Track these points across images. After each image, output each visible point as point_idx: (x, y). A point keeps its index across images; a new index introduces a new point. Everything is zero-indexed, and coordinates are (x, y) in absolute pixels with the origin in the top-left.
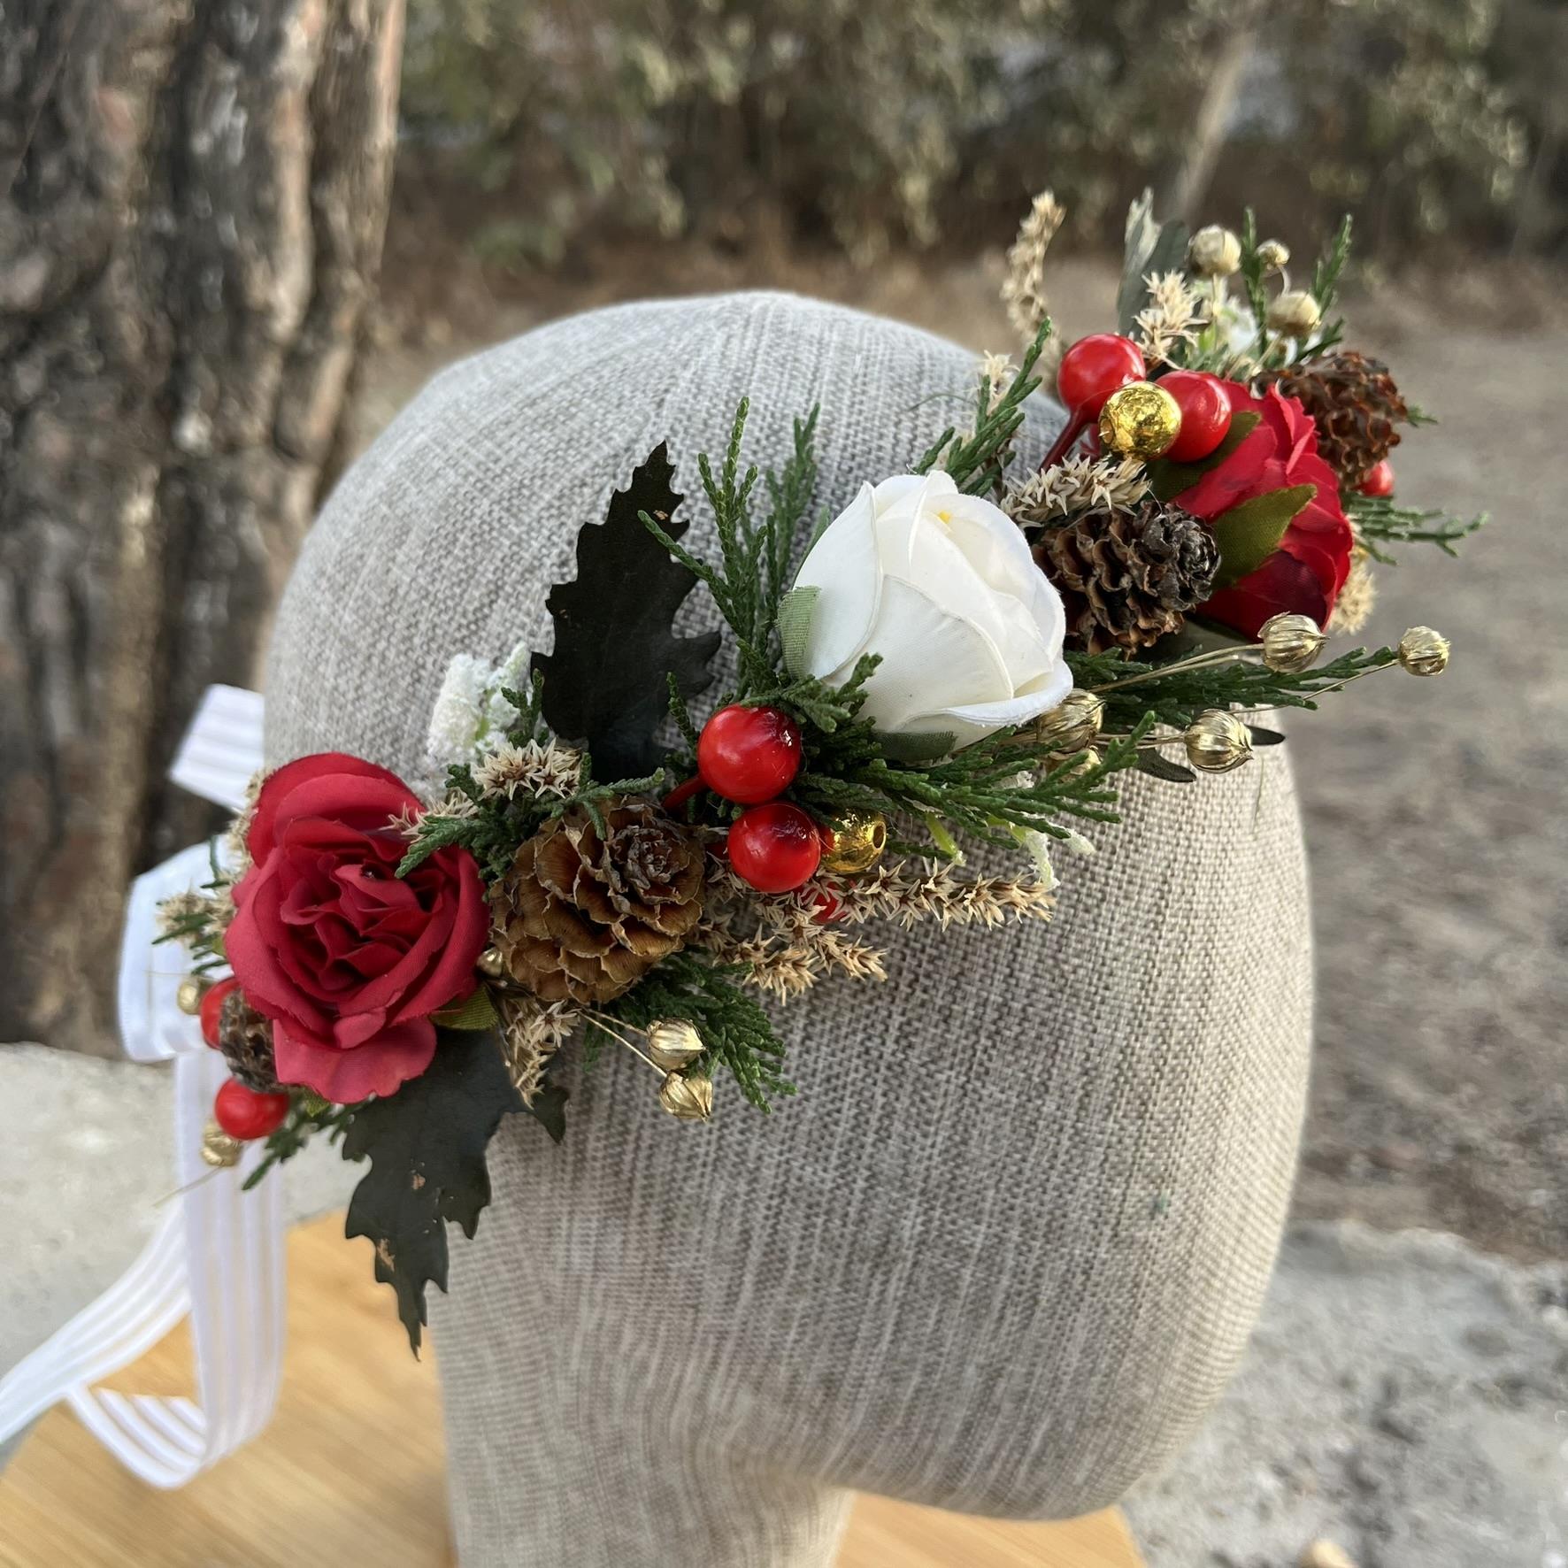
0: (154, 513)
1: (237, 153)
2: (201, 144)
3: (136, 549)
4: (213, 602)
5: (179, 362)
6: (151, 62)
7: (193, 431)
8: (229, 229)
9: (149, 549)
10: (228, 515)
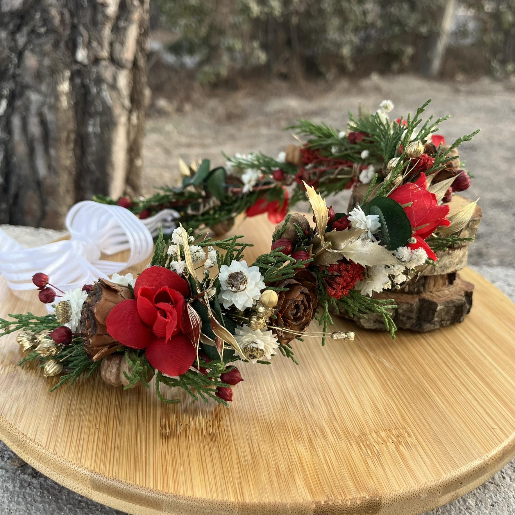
0: (70, 88)
3: (64, 102)
4: (94, 125)
5: (74, 27)
7: (81, 55)
9: (69, 103)
10: (97, 89)
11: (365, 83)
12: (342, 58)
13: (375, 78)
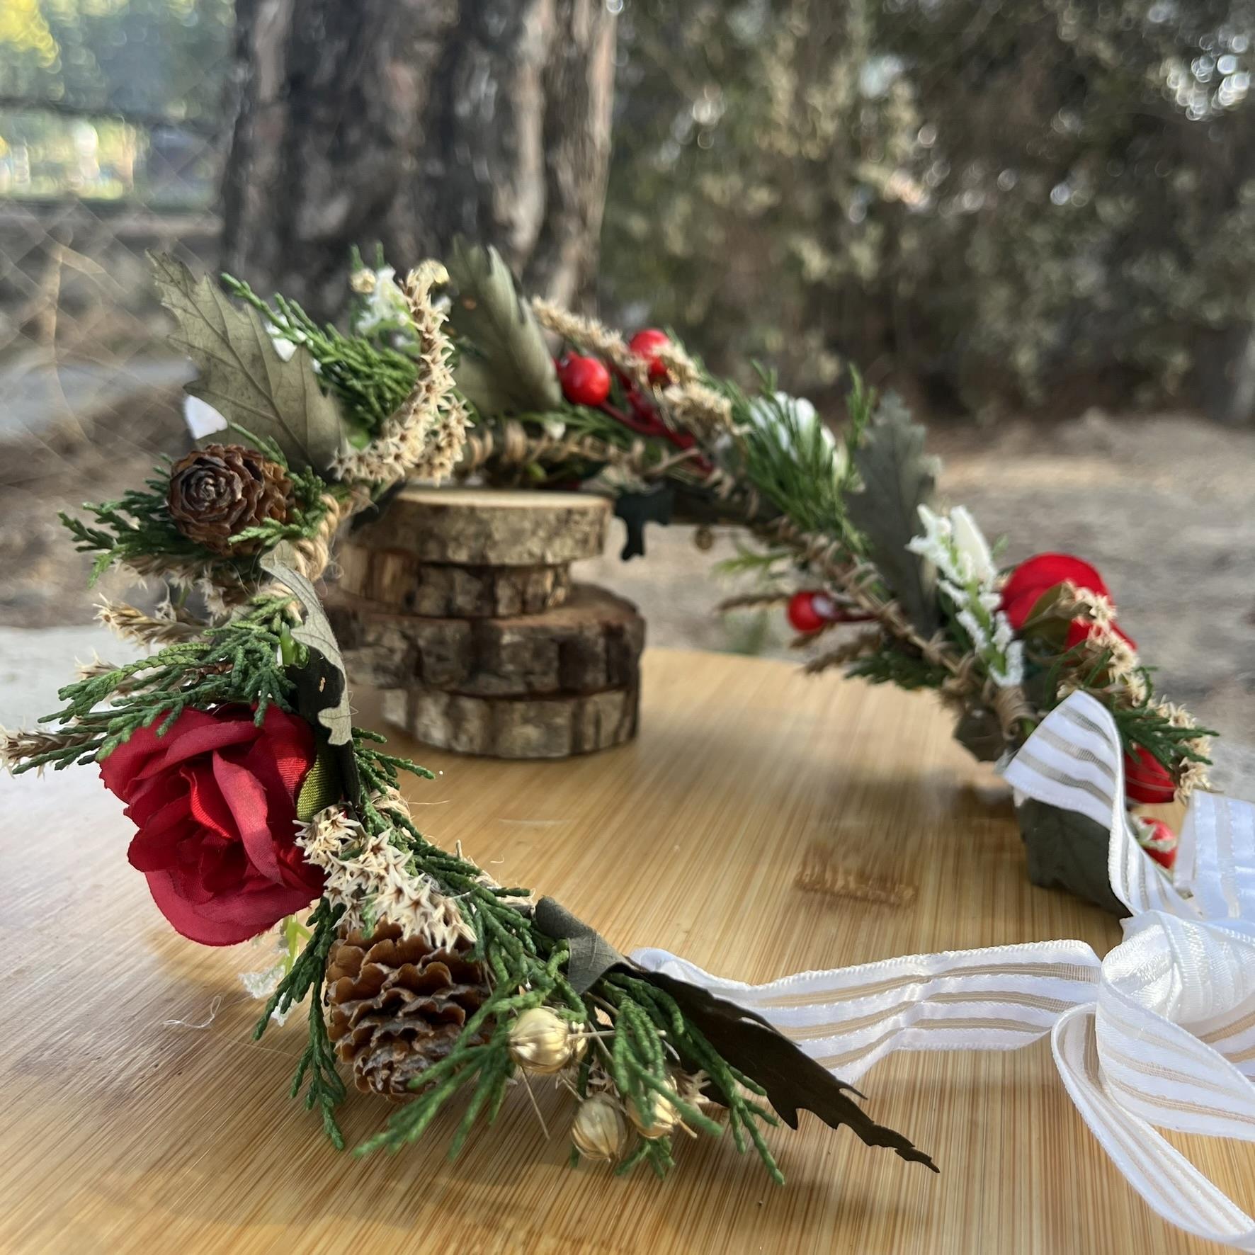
1: (489, 113)
2: (463, 109)
6: (428, 49)
8: (483, 169)
11: (1072, 433)
12: (1014, 375)
13: (1095, 423)
